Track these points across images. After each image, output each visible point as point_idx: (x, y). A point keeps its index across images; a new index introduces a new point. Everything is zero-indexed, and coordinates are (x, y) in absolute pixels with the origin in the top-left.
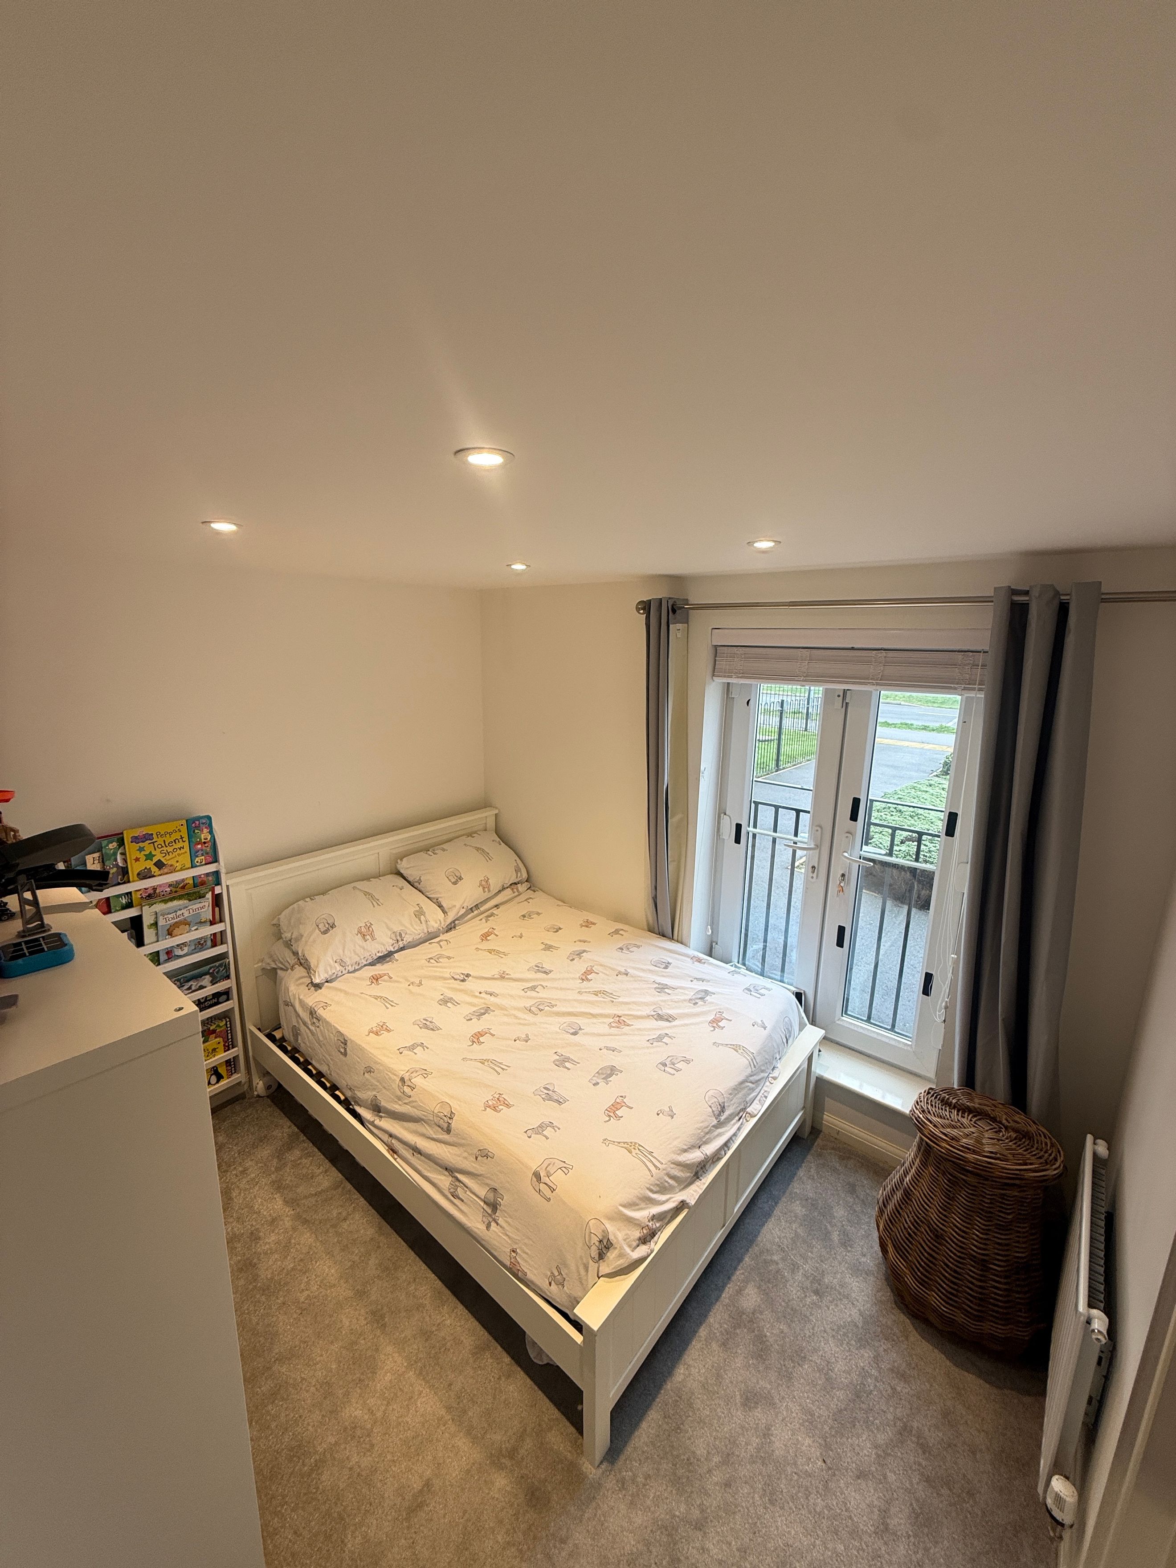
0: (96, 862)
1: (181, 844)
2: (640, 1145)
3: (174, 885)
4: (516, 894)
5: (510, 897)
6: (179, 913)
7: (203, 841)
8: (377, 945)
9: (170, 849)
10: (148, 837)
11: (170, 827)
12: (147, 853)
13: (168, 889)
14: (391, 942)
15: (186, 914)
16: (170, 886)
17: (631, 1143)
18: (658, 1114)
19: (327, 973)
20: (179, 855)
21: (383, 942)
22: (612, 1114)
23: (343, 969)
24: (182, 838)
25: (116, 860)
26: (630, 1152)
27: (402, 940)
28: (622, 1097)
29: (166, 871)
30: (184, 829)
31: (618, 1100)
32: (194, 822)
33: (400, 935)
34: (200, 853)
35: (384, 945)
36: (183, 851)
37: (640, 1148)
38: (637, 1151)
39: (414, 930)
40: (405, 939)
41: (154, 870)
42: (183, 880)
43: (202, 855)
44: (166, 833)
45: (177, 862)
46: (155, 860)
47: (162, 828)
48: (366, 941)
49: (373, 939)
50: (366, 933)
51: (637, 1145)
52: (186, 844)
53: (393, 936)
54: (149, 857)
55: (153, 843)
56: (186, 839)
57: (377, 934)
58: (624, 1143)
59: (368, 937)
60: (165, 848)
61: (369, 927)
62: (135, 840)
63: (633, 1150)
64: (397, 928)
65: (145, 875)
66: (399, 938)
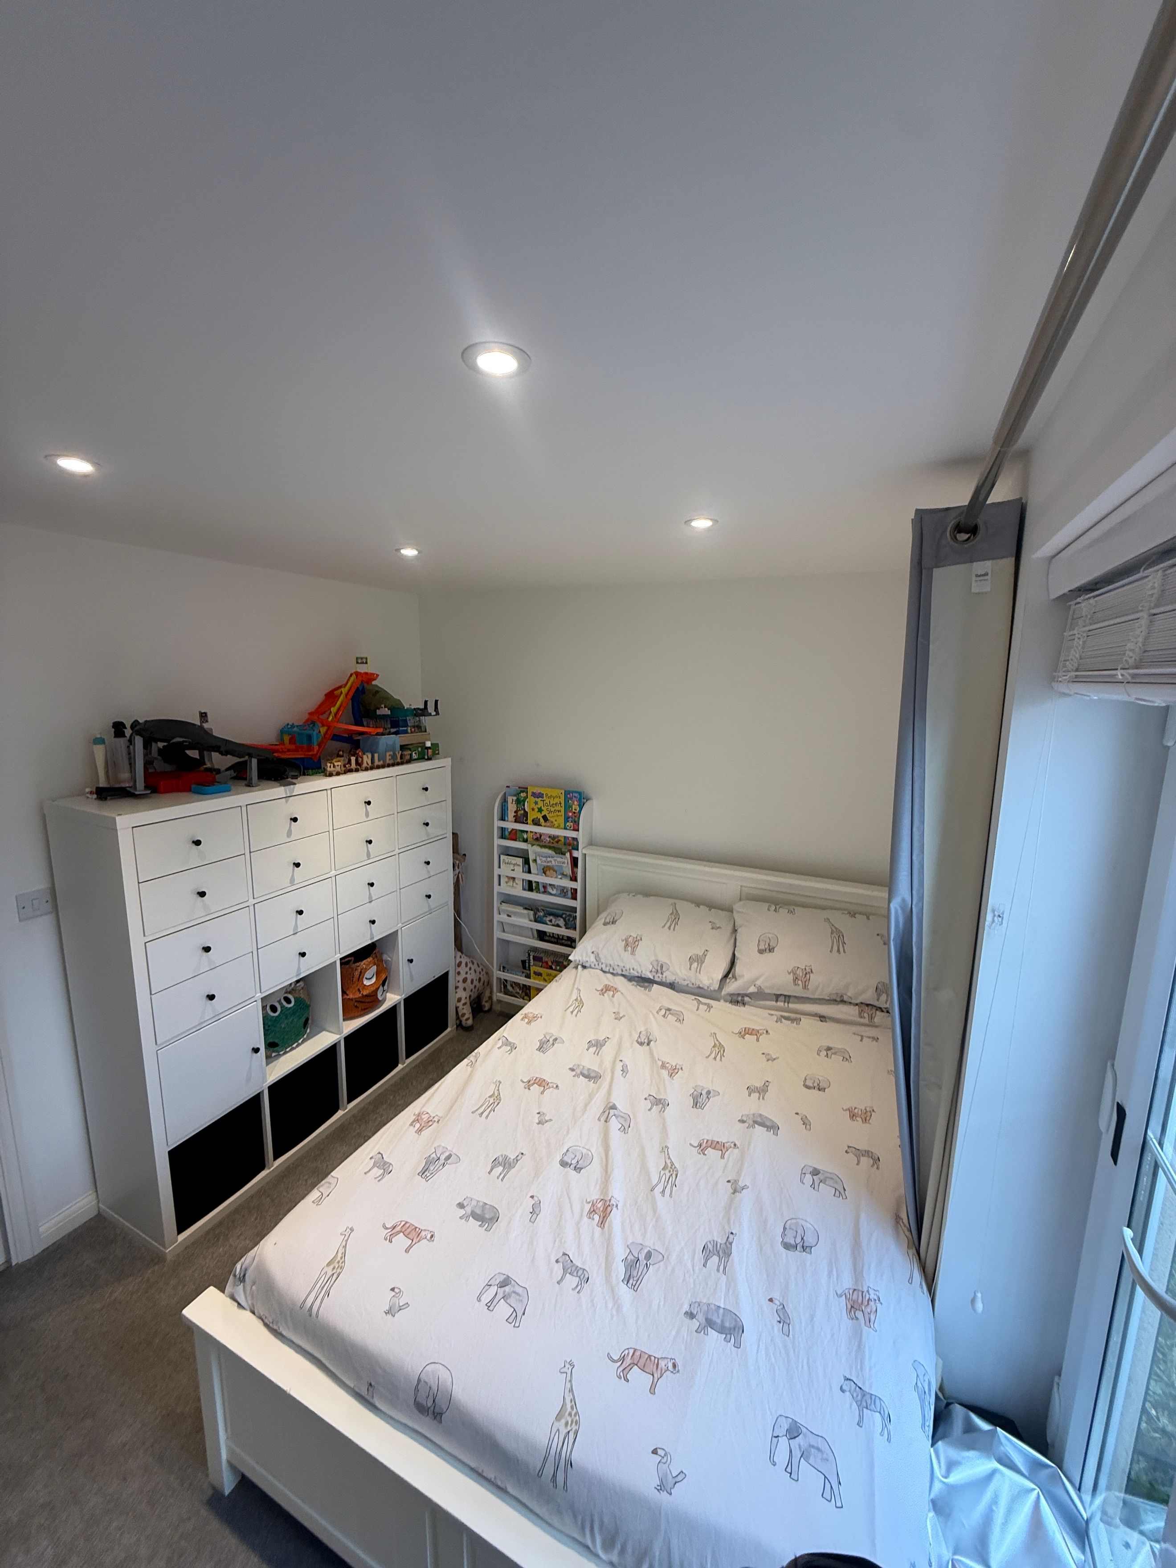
0: (514, 803)
1: (558, 808)
2: (576, 1433)
3: (553, 837)
4: (866, 1021)
5: (850, 1018)
6: (549, 859)
7: (574, 811)
8: (633, 961)
9: (553, 809)
10: (540, 795)
11: (554, 793)
12: (539, 807)
13: (548, 839)
14: (651, 967)
15: (553, 862)
16: (550, 837)
17: (577, 1413)
18: (655, 1452)
19: (582, 956)
20: (557, 816)
21: (643, 964)
22: (628, 1361)
23: (597, 963)
24: (560, 803)
25: (524, 805)
26: (558, 1417)
27: (662, 974)
28: (674, 1366)
29: (548, 824)
30: (563, 797)
31: (662, 1364)
32: (569, 794)
33: (662, 967)
34: (570, 819)
35: (640, 965)
36: (560, 814)
37: (572, 1435)
38: (563, 1431)
39: (679, 971)
40: (665, 974)
41: (542, 820)
42: (558, 836)
43: (572, 822)
44: (551, 796)
45: (556, 820)
46: (543, 813)
47: (550, 792)
48: (625, 951)
49: (633, 953)
50: (631, 944)
51: (574, 1427)
52: (563, 810)
53: (655, 964)
54: (540, 810)
55: (543, 801)
56: (563, 805)
57: (638, 951)
58: (573, 1400)
59: (629, 949)
60: (549, 807)
61: (637, 940)
62: (534, 794)
63: (563, 1421)
64: (663, 959)
65: (536, 823)
66: (659, 969)
